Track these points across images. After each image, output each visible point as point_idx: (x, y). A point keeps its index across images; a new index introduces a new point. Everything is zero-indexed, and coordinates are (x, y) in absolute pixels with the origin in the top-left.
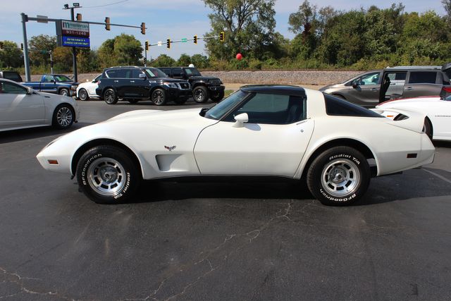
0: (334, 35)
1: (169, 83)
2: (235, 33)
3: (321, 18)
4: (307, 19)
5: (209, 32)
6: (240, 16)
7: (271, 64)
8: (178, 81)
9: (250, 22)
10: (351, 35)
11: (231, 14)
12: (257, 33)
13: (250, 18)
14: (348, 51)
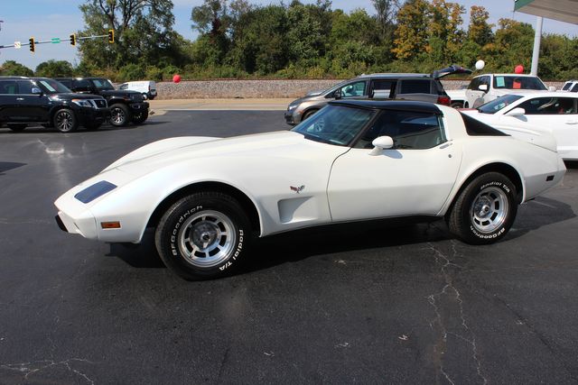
0: (250, 35)
1: (80, 101)
2: (119, 32)
3: (232, 13)
4: (216, 14)
5: (83, 30)
6: (125, 8)
7: (172, 73)
8: (90, 98)
9: (140, 18)
10: (271, 34)
11: (113, 5)
12: (149, 33)
13: (140, 11)
14: (269, 55)
